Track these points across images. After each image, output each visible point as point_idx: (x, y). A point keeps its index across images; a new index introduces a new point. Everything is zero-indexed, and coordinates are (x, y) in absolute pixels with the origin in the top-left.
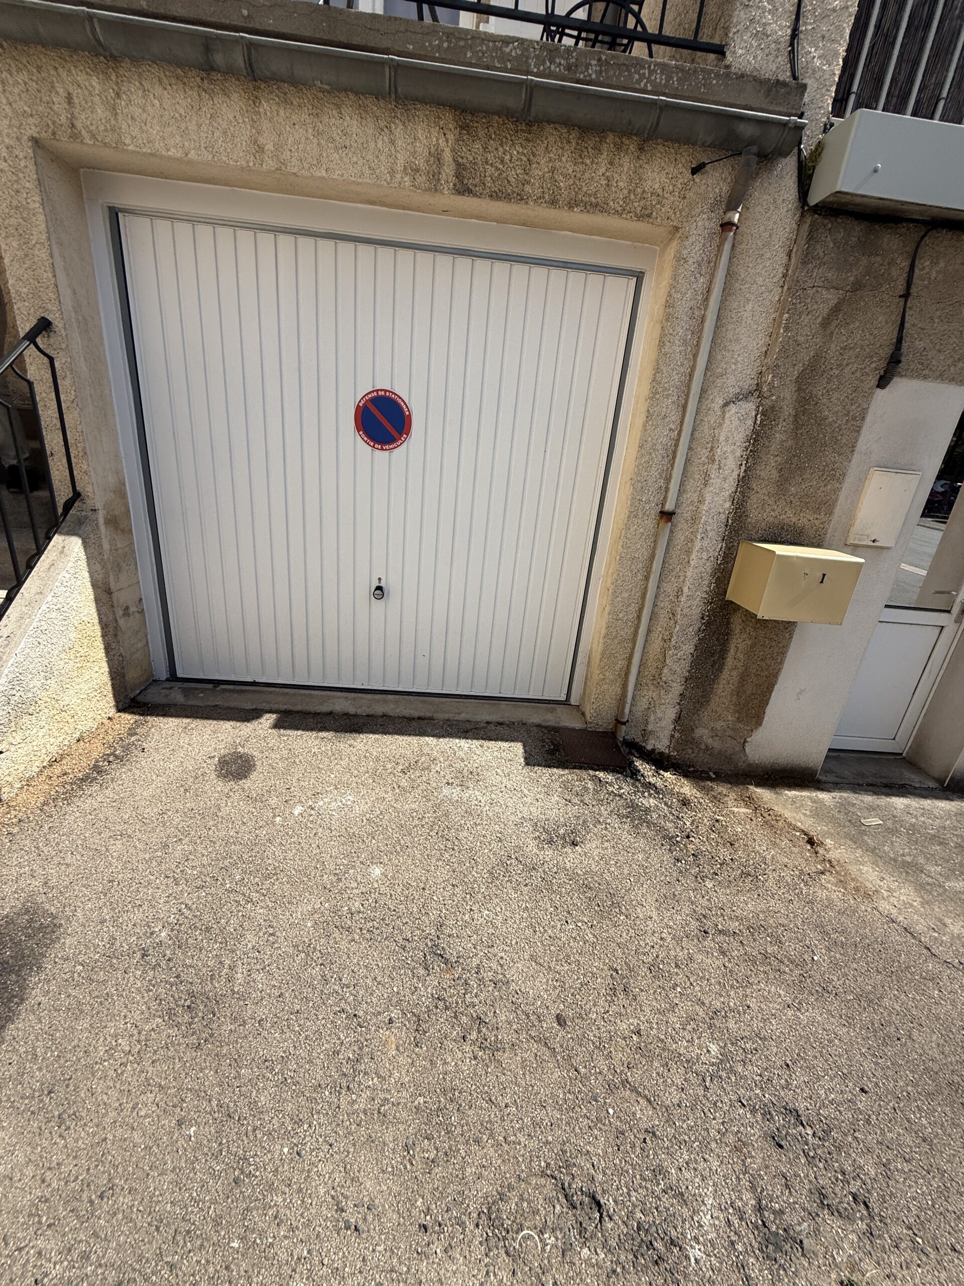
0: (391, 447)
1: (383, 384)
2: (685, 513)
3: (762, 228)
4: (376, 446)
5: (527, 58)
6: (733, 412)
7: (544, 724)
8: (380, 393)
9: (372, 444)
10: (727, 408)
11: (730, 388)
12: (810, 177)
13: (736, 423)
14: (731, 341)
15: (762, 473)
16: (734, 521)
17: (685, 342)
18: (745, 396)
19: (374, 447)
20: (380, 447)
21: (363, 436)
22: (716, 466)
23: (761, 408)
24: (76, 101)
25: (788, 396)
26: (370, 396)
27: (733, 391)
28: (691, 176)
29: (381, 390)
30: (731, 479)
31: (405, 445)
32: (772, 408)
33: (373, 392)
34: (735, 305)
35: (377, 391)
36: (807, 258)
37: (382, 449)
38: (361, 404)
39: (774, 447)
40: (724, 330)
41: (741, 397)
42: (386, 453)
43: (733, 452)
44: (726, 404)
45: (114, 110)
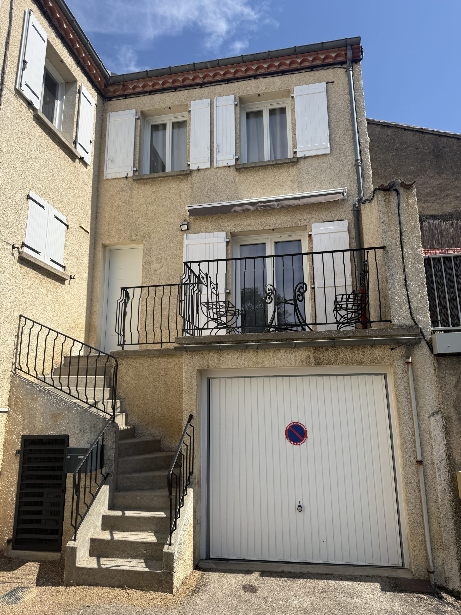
0: (300, 443)
1: (295, 420)
2: (427, 461)
3: (421, 361)
4: (294, 443)
5: (332, 334)
6: (433, 419)
7: (390, 576)
8: (294, 424)
9: (293, 443)
10: (430, 418)
11: (429, 411)
12: (432, 346)
13: (435, 423)
14: (423, 395)
15: (454, 442)
16: (450, 462)
17: (406, 397)
18: (437, 413)
19: (293, 444)
20: (296, 444)
21: (289, 440)
22: (433, 441)
23: (443, 417)
24: (210, 359)
25: (452, 412)
26: (290, 425)
27: (431, 412)
28: (391, 351)
29: (295, 422)
30: (442, 445)
31: (305, 442)
32: (448, 416)
33: (292, 423)
34: (420, 384)
35: (293, 423)
36: (440, 368)
37: (297, 445)
38: (287, 428)
39: (455, 431)
40: (419, 392)
41: (435, 413)
42: (299, 446)
43: (438, 434)
44: (429, 417)
45: (219, 360)
